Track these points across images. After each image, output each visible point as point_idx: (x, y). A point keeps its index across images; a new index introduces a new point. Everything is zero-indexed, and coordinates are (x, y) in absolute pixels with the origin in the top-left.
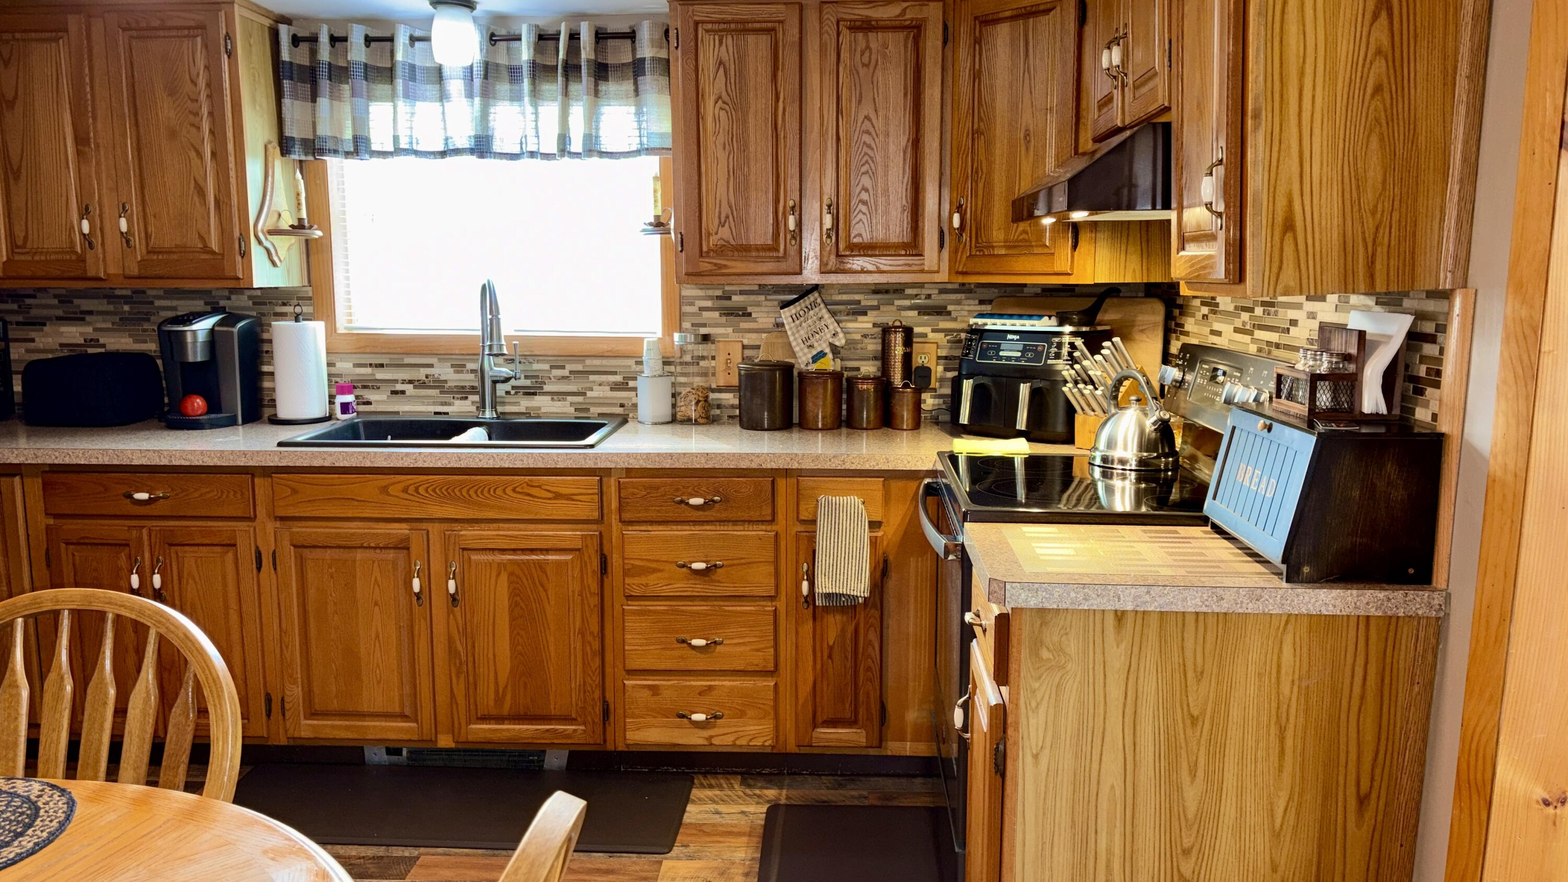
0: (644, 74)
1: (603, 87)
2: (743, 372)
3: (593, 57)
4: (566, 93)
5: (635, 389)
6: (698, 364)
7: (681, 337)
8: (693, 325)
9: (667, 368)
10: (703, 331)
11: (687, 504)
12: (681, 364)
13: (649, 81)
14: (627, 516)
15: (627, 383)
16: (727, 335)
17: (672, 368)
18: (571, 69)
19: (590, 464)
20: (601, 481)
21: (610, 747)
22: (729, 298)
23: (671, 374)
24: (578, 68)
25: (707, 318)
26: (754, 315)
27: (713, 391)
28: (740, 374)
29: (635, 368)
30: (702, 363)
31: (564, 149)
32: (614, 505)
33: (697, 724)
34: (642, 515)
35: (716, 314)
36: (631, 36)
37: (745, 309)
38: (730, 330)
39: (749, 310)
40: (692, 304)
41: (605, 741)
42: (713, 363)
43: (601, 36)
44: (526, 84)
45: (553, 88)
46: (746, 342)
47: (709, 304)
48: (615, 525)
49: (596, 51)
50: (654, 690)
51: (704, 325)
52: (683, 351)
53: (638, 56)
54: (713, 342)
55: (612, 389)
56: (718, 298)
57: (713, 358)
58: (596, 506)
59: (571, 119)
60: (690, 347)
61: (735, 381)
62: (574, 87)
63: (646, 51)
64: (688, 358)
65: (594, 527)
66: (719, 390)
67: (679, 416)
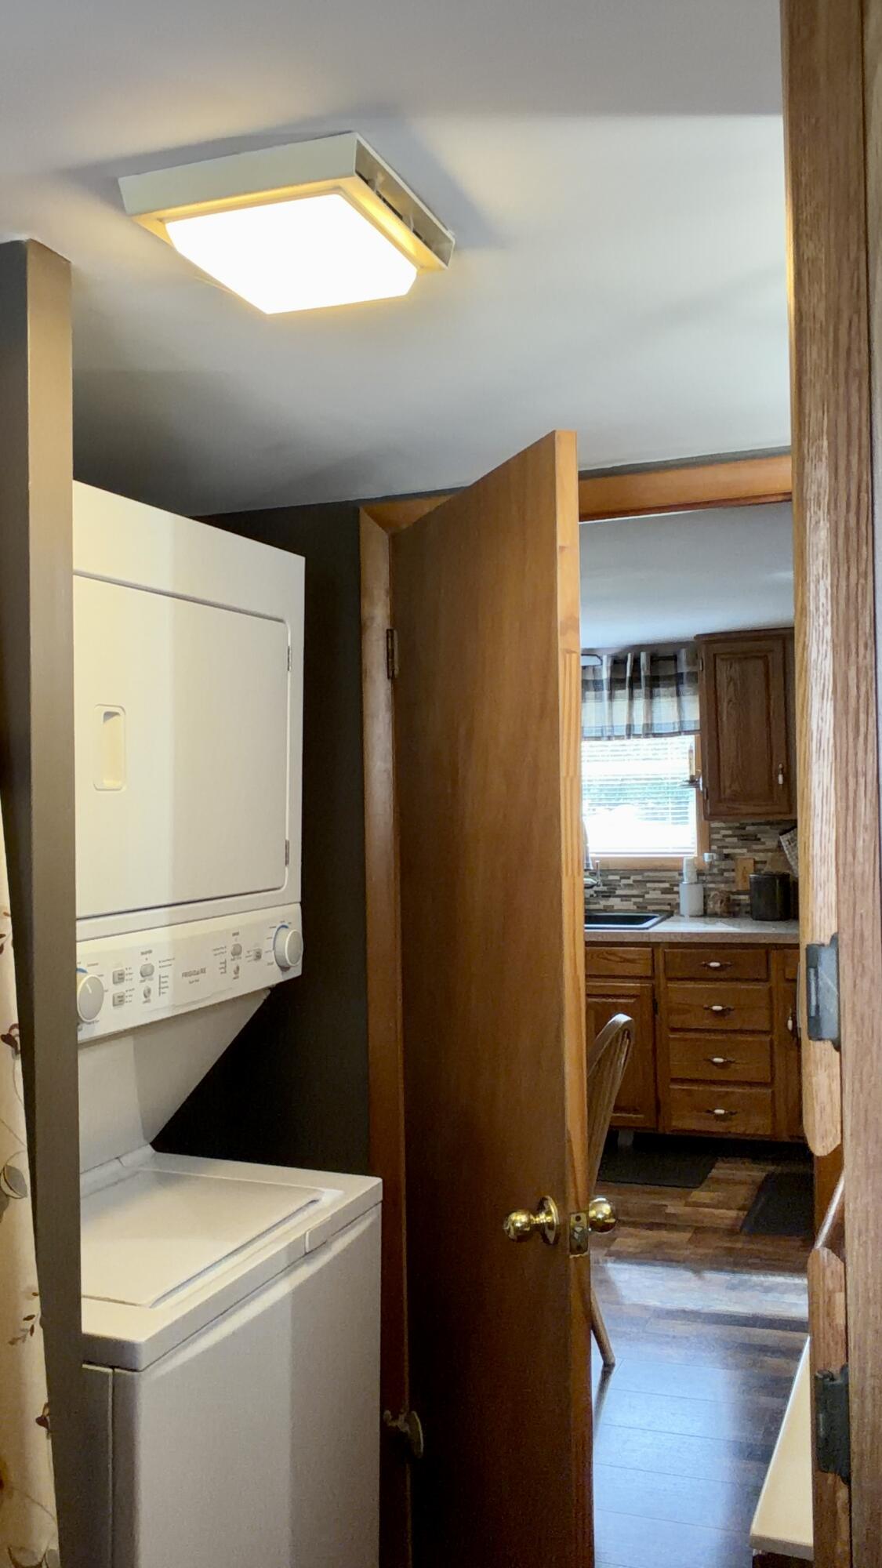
0: (682, 683)
1: (656, 690)
2: (752, 880)
3: (649, 674)
4: (631, 697)
5: (678, 893)
6: (722, 874)
7: (709, 857)
8: (719, 847)
9: (701, 878)
10: (726, 851)
11: (709, 967)
12: (710, 875)
13: (685, 688)
14: (671, 974)
15: (673, 889)
16: (743, 854)
17: (704, 878)
18: (635, 682)
19: (645, 939)
20: (653, 951)
21: (661, 1131)
22: (744, 829)
23: (704, 882)
24: (639, 679)
25: (728, 843)
26: (762, 840)
27: (733, 893)
28: (750, 882)
29: (678, 877)
30: (726, 874)
31: (630, 732)
32: (661, 967)
33: (718, 1117)
34: (679, 975)
35: (735, 840)
36: (675, 658)
37: (756, 836)
38: (745, 851)
39: (759, 836)
40: (719, 833)
41: (657, 1128)
42: (733, 874)
43: (654, 659)
44: (606, 693)
45: (623, 694)
46: (757, 859)
47: (729, 832)
48: (662, 981)
49: (651, 670)
50: (689, 1093)
51: (727, 847)
52: (711, 865)
53: (679, 672)
54: (732, 859)
55: (662, 893)
56: (738, 828)
57: (733, 870)
58: (650, 967)
59: (634, 714)
60: (716, 863)
61: (747, 886)
62: (636, 692)
63: (684, 668)
64: (715, 871)
65: (649, 981)
66: (738, 893)
67: (709, 911)
